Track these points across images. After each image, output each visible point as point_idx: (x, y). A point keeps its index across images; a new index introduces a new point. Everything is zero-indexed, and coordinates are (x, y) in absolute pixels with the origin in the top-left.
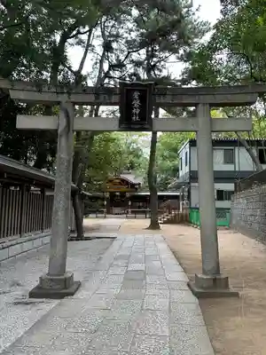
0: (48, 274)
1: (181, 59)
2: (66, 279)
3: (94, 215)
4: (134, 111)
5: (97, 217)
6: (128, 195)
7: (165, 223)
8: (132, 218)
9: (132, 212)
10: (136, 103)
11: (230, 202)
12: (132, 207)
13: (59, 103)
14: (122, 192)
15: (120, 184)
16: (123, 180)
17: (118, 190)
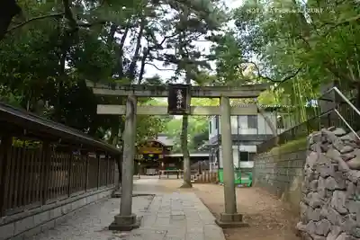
1: (208, 39)
4: (178, 102)
6: (161, 157)
7: (196, 182)
8: (164, 178)
9: (165, 173)
10: (180, 97)
11: (253, 162)
12: (165, 168)
13: (127, 96)
14: (155, 154)
15: (153, 146)
16: (156, 143)
17: (151, 152)
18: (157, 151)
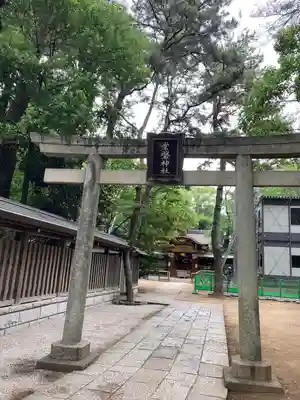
0: (61, 342)
2: (78, 349)
3: (157, 277)
4: (163, 163)
5: (159, 280)
6: (194, 257)
10: (166, 155)
14: (187, 254)
15: (185, 244)
16: (189, 240)
17: (183, 251)
18: (190, 249)
